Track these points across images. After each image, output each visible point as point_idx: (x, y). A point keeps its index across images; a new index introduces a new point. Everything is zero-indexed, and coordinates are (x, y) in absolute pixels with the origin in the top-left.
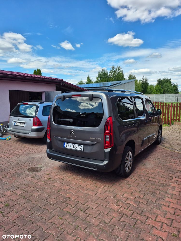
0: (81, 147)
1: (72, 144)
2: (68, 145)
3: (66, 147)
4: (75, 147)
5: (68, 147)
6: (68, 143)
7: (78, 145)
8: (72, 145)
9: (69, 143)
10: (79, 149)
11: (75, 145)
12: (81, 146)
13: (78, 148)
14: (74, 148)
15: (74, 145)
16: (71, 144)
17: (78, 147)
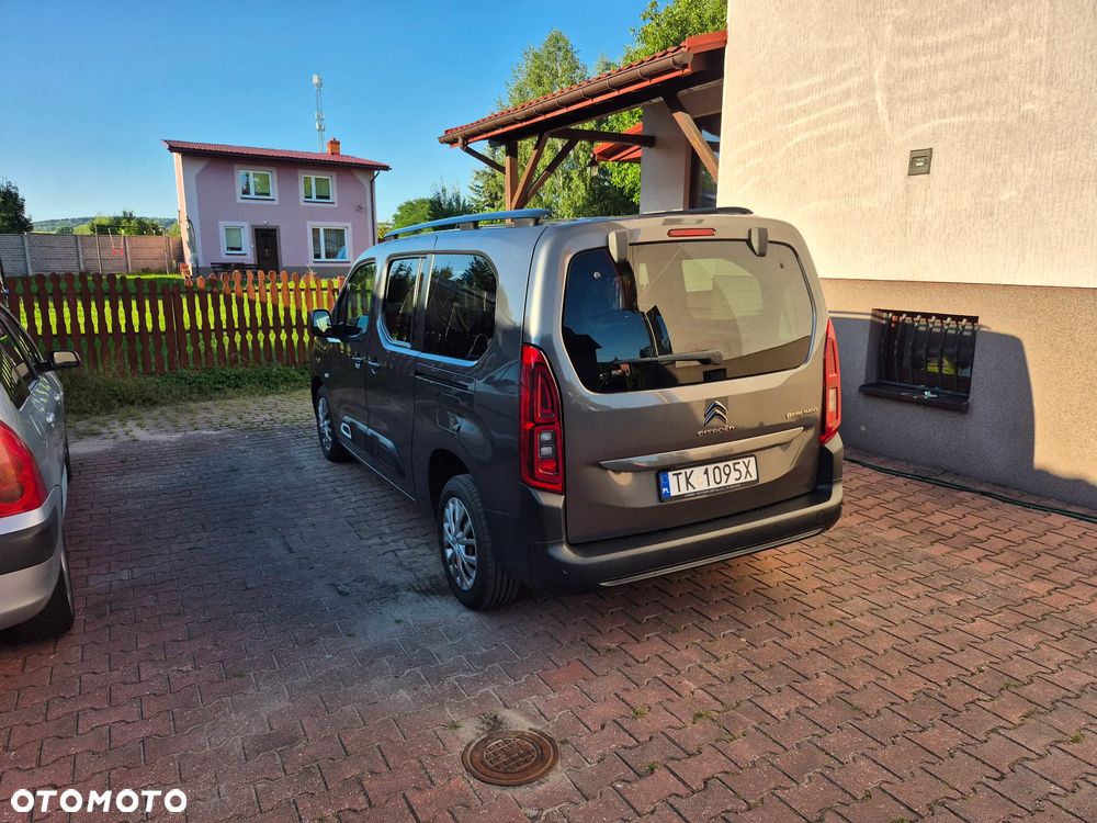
0: (747, 468)
1: (704, 468)
2: (687, 479)
3: (674, 492)
4: (724, 477)
5: (691, 490)
6: (683, 471)
7: (731, 463)
8: (706, 472)
9: (688, 471)
10: (742, 480)
11: (721, 465)
12: (746, 460)
13: (735, 475)
14: (718, 481)
15: (717, 470)
16: (699, 471)
17: (735, 470)
